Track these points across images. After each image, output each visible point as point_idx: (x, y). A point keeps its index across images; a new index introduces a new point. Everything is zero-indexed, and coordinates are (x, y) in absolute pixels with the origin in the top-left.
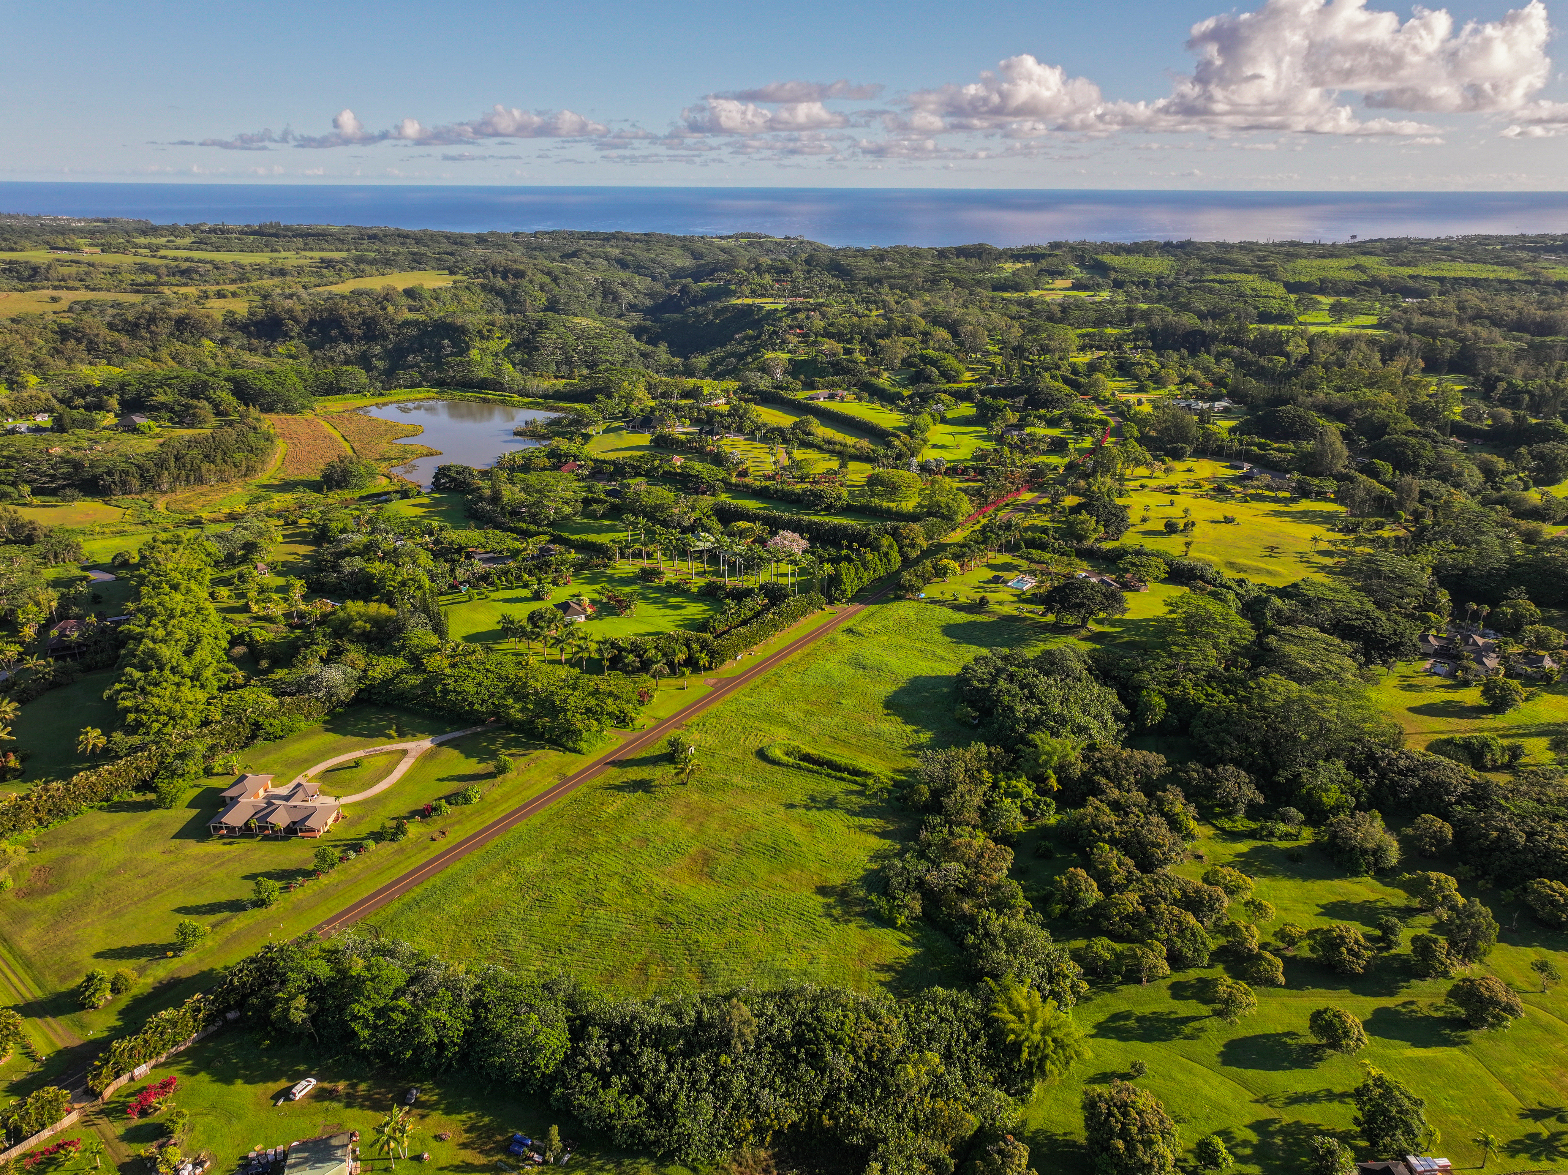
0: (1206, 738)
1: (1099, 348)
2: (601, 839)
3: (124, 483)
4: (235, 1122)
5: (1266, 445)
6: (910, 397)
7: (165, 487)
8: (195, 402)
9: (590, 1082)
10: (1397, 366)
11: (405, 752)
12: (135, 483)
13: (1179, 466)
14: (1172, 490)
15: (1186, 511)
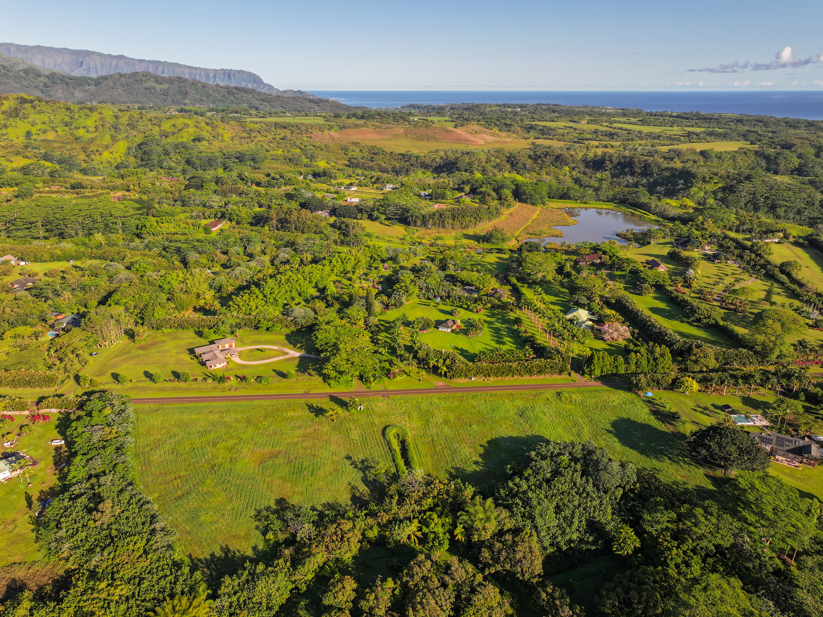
3: (416, 222)
7: (430, 226)
11: (286, 354)
12: (419, 223)
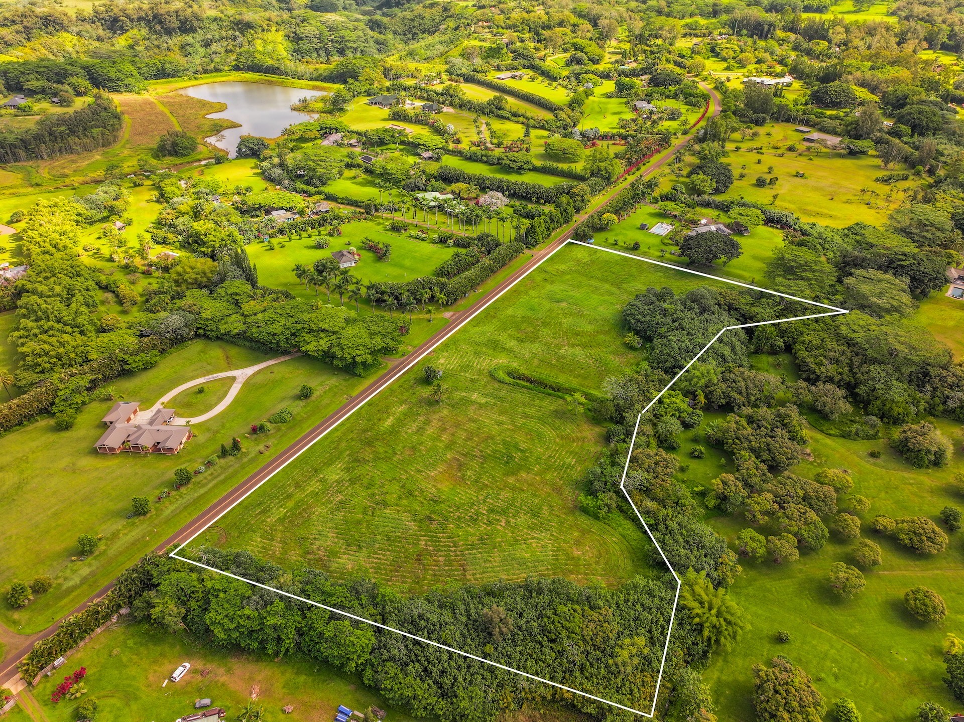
0: (808, 360)
1: (696, 35)
2: (381, 450)
3: (13, 153)
4: (132, 703)
5: (821, 113)
6: (568, 78)
7: (44, 156)
8: (60, 86)
9: (392, 669)
10: (909, 48)
11: (234, 379)
12: (22, 153)
13: (762, 130)
14: (759, 150)
15: (770, 168)
